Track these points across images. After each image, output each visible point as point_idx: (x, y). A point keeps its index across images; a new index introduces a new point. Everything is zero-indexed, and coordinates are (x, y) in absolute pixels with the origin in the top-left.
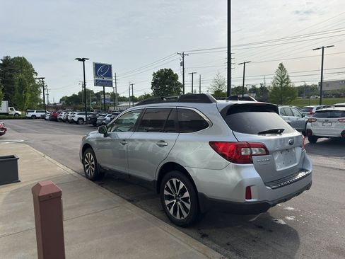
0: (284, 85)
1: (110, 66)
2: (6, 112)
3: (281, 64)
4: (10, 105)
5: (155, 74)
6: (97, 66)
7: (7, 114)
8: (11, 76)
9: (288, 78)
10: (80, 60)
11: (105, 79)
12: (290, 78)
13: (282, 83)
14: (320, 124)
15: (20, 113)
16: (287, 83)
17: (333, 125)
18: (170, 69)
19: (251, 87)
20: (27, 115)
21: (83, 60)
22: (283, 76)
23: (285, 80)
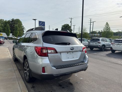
0: (108, 30)
1: (44, 22)
2: (11, 37)
3: (107, 23)
4: (13, 35)
5: (62, 26)
6: (40, 22)
7: (12, 38)
8: (14, 25)
9: (109, 28)
10: (34, 20)
11: (43, 27)
12: (110, 28)
13: (107, 30)
14: (116, 45)
15: (16, 38)
16: (109, 30)
17: (121, 46)
18: (68, 24)
19: (98, 32)
20: (18, 39)
21: (35, 20)
22: (108, 27)
23: (109, 29)
